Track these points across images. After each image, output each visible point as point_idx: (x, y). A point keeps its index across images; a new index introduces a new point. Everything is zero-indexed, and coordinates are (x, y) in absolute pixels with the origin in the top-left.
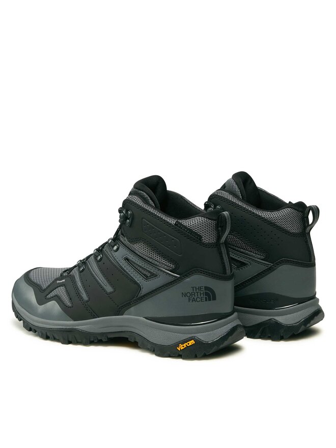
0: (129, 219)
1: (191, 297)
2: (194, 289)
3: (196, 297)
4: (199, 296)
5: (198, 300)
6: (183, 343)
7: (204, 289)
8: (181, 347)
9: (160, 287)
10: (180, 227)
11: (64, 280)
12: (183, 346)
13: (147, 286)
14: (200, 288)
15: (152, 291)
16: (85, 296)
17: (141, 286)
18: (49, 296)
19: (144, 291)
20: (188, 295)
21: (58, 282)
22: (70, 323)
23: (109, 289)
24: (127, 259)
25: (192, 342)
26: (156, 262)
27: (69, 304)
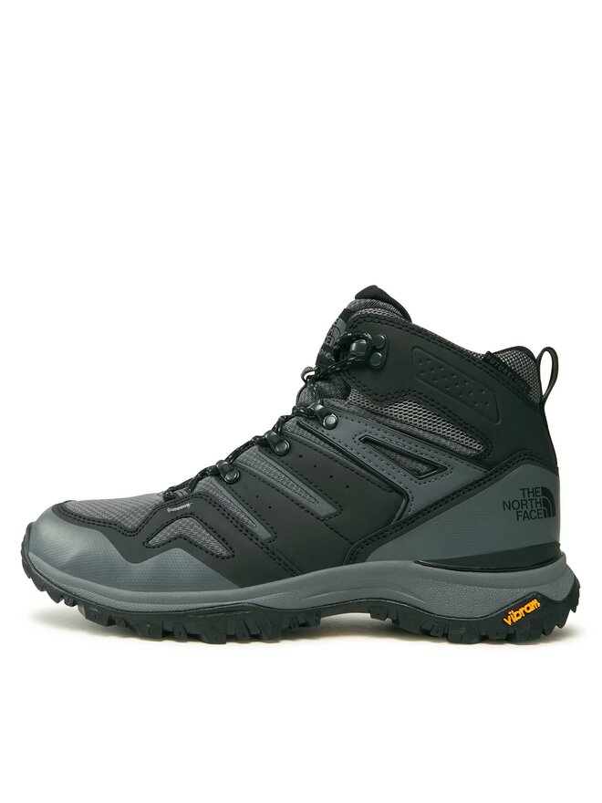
0: (379, 350)
1: (520, 509)
2: (526, 492)
3: (530, 509)
4: (534, 508)
5: (534, 515)
6: (516, 609)
7: (540, 494)
8: (514, 617)
9: (454, 494)
10: (493, 365)
11: (188, 505)
12: (518, 615)
13: (422, 493)
14: (534, 491)
15: (437, 503)
16: (261, 531)
17: (410, 495)
18: (156, 540)
19: (415, 506)
20: (516, 505)
21: (169, 510)
22: (231, 595)
23: (323, 508)
24: (367, 441)
25: (534, 605)
26: (444, 441)
27: (220, 549)
